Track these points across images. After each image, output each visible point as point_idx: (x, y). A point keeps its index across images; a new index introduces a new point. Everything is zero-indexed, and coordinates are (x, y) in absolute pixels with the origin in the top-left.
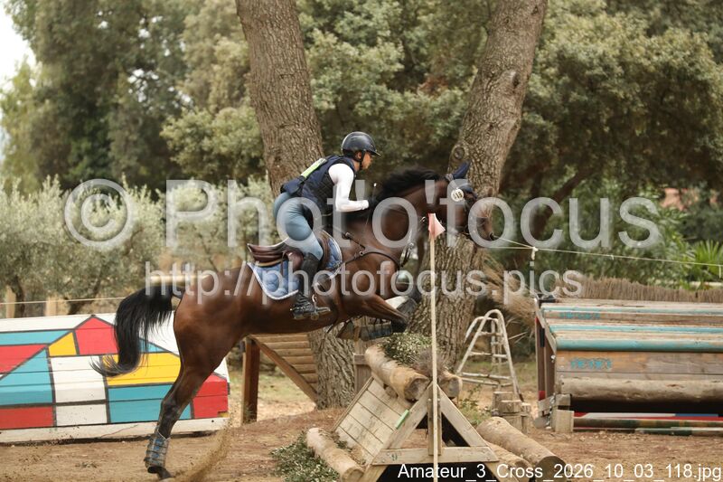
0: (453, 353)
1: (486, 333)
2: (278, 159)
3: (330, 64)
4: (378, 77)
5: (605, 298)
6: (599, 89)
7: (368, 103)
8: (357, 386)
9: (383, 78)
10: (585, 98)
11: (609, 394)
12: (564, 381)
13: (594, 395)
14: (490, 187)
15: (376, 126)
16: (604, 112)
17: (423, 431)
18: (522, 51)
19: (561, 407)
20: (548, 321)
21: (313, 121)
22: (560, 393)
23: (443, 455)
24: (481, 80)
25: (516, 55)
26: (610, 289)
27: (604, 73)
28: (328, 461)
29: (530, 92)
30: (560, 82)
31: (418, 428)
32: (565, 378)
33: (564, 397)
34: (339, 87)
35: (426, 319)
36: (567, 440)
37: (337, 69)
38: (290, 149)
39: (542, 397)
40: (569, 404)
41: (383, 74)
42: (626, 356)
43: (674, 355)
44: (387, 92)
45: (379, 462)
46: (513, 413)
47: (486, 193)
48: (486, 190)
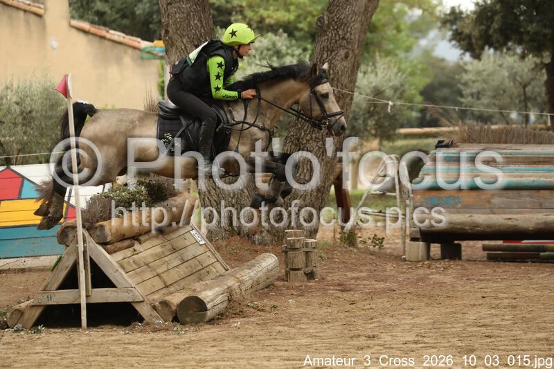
5: (500, 143)
14: (346, 51)
19: (414, 239)
22: (410, 226)
23: (91, 296)
26: (504, 136)
38: (175, 22)
40: (419, 237)
42: (474, 194)
43: (515, 192)
45: (36, 303)
46: (295, 249)
47: (343, 56)
48: (342, 52)
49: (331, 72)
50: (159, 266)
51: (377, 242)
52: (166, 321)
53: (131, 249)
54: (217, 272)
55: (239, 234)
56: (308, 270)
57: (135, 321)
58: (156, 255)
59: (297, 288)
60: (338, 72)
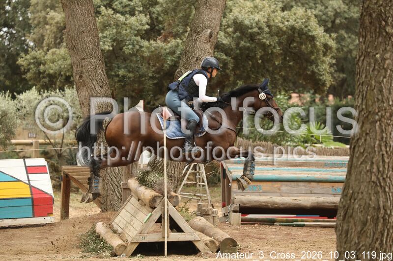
0: (176, 182)
1: (194, 171)
2: (81, 77)
3: (109, 25)
4: (136, 32)
6: (256, 39)
7: (130, 47)
8: (123, 200)
9: (138, 33)
10: (249, 45)
11: (260, 204)
12: (236, 197)
13: (252, 205)
15: (135, 59)
16: (258, 52)
17: (159, 224)
18: (214, 19)
19: (234, 211)
20: (227, 165)
21: (100, 56)
22: (234, 204)
23: (170, 237)
24: (192, 35)
25: (211, 21)
27: (259, 31)
28: (107, 240)
29: (219, 41)
30: (235, 36)
31: (156, 222)
32: (236, 195)
33: (236, 206)
34: (114, 38)
35: (161, 164)
36: (237, 229)
37: (113, 28)
38: (88, 71)
39: (224, 206)
40: (239, 210)
41: (138, 31)
42: (270, 184)
44: (141, 41)
45: (135, 241)
46: (208, 215)
52: (213, 252)
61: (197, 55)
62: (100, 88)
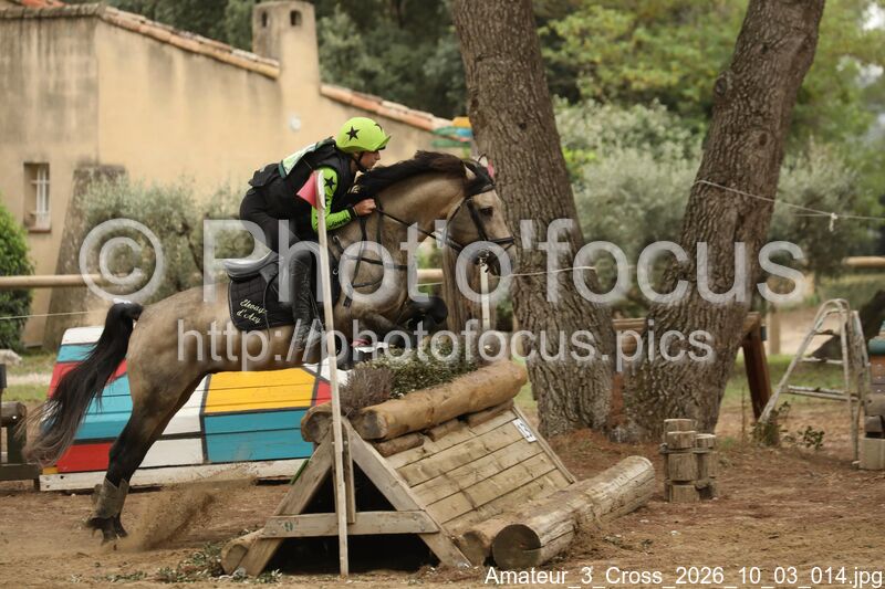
2: (475, 104)
19: (872, 435)
22: (866, 414)
23: (355, 524)
33: (874, 420)
38: (488, 89)
40: (881, 429)
45: (268, 534)
46: (681, 450)
47: (757, 141)
48: (755, 135)
49: (738, 166)
50: (463, 477)
51: (813, 439)
52: (474, 564)
53: (419, 449)
54: (556, 485)
55: (590, 426)
56: (702, 483)
57: (425, 564)
58: (459, 458)
59: (684, 512)
60: (749, 167)
61: (766, 37)
62: (518, 130)
